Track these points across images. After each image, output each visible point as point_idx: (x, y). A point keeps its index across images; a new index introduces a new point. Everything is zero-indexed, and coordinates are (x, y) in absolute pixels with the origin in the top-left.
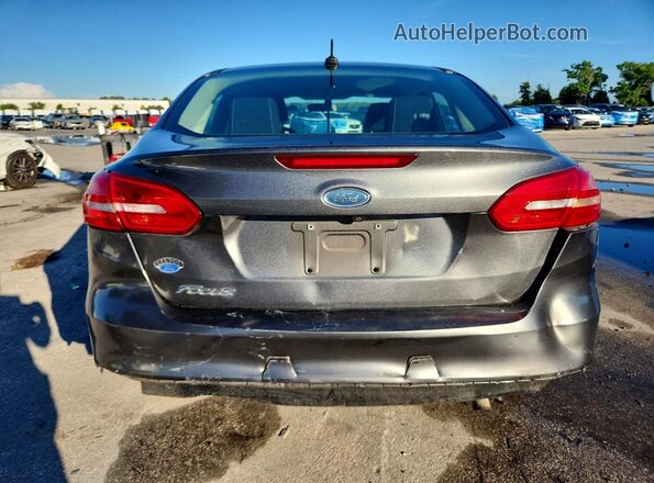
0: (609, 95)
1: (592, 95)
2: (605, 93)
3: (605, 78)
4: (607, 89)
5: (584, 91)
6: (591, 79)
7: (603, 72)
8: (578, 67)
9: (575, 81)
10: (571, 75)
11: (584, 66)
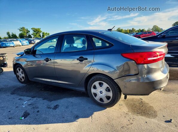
0: (31, 36)
1: (28, 36)
2: (30, 35)
3: (29, 31)
4: (31, 34)
5: (25, 34)
6: (26, 32)
7: (28, 30)
8: (21, 28)
9: (22, 32)
10: (20, 30)
11: (23, 28)
